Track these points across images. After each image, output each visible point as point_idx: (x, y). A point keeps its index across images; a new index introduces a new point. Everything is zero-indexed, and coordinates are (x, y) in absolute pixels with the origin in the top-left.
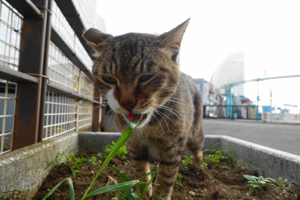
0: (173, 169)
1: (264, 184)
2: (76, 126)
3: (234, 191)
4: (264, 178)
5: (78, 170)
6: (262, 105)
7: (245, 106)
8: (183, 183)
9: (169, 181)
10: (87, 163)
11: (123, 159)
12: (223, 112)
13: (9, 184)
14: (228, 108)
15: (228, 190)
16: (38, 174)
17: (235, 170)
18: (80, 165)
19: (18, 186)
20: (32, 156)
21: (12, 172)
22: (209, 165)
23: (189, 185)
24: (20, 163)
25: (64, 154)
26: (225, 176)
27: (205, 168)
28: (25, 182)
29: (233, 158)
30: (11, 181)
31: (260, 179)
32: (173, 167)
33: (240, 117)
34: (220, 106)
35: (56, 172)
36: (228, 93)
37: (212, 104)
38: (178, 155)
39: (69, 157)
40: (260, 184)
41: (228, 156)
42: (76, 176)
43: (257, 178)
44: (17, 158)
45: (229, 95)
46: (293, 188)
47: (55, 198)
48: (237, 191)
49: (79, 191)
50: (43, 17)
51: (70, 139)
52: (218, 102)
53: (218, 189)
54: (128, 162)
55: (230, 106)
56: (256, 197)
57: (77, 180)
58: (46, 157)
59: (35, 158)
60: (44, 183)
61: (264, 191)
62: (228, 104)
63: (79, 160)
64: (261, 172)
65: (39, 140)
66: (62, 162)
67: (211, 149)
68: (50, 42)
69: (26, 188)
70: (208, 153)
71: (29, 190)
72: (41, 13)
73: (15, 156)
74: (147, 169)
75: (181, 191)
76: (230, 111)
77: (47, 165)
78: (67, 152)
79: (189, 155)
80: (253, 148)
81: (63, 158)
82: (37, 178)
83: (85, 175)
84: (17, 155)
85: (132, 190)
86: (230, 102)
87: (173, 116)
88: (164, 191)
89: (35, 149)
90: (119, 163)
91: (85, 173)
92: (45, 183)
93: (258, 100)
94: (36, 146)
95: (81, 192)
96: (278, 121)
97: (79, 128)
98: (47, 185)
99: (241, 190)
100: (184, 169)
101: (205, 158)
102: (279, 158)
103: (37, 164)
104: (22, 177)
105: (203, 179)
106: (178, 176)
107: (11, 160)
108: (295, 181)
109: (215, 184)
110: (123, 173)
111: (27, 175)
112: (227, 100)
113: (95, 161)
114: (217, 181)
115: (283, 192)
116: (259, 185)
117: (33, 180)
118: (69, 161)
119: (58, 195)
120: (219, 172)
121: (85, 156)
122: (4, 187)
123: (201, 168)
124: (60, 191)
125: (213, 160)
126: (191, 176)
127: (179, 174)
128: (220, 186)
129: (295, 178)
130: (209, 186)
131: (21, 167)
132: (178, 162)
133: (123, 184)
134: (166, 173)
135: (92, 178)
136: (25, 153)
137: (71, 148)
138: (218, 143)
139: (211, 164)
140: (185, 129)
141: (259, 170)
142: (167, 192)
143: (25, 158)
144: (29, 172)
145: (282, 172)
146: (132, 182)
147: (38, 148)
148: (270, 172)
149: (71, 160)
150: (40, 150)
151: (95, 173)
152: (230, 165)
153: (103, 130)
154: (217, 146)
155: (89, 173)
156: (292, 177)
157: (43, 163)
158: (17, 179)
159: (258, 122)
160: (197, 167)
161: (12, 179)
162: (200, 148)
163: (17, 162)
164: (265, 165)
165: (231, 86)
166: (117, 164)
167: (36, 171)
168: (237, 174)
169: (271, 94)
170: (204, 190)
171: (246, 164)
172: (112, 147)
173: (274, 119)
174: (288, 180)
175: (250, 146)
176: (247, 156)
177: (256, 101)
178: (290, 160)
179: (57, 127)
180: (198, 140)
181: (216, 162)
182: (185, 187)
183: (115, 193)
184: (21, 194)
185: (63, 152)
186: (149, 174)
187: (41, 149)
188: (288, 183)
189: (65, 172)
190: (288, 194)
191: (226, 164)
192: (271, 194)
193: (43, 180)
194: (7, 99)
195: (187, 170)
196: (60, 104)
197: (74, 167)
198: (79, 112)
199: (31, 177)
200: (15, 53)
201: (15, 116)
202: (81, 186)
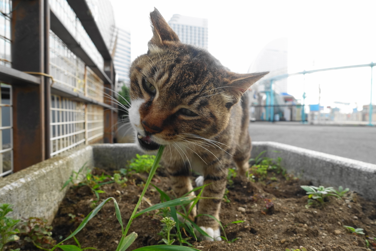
0: (220, 184)
1: (325, 194)
2: (85, 138)
3: (290, 204)
4: (325, 188)
6: (308, 104)
7: (289, 106)
8: (230, 199)
10: (109, 182)
12: (263, 114)
13: (22, 211)
14: (268, 108)
15: (283, 204)
16: (52, 197)
17: (286, 182)
18: (102, 184)
19: (32, 213)
20: (44, 176)
21: (24, 197)
22: (256, 177)
23: (237, 200)
24: (32, 185)
25: (80, 173)
26: (275, 188)
27: (252, 181)
28: (40, 208)
29: (282, 168)
30: (25, 207)
31: (320, 189)
32: (221, 182)
33: (282, 119)
34: (258, 107)
35: (72, 194)
36: (268, 90)
39: (87, 175)
40: (321, 194)
41: (276, 166)
42: (100, 198)
43: (316, 188)
44: (27, 179)
45: (270, 93)
46: (356, 197)
48: (293, 204)
49: (106, 214)
51: (84, 153)
52: (256, 102)
53: (272, 203)
54: (158, 179)
55: (270, 106)
56: (317, 209)
58: (60, 177)
59: (48, 178)
60: (60, 209)
61: (324, 203)
62: (268, 103)
63: (97, 179)
64: (316, 182)
65: (47, 157)
66: (79, 182)
67: (257, 158)
68: (50, 31)
69: (42, 214)
70: (253, 163)
71: (44, 217)
73: (25, 177)
74: (189, 185)
75: (228, 208)
76: (270, 113)
77: (61, 186)
78: (84, 170)
80: (307, 155)
81: (80, 177)
82: (52, 202)
84: (27, 175)
86: (271, 101)
88: (212, 208)
89: (46, 168)
91: (110, 194)
92: (62, 208)
93: (304, 97)
94: (45, 164)
95: (109, 216)
96: (327, 122)
97: (89, 139)
98: (64, 210)
99: (298, 202)
102: (338, 165)
103: (51, 185)
104: (35, 202)
105: (252, 193)
107: (21, 183)
108: (357, 189)
109: (267, 198)
110: (154, 192)
111: (41, 199)
112: (266, 99)
113: (120, 179)
114: (268, 194)
115: (345, 202)
116: (319, 196)
117: (48, 204)
118: (88, 181)
120: (267, 185)
121: (104, 174)
122: (18, 214)
123: (248, 181)
124: (83, 216)
125: (260, 171)
126: (237, 191)
128: (273, 200)
129: (357, 187)
131: (34, 190)
132: (226, 176)
134: (213, 189)
135: (119, 198)
136: (36, 173)
138: (265, 151)
139: (257, 175)
141: (314, 179)
142: (215, 210)
143: (36, 179)
144: (42, 195)
145: (342, 180)
147: (50, 166)
149: (90, 179)
150: (52, 168)
151: (121, 193)
152: (280, 176)
153: (115, 141)
154: (263, 154)
155: (114, 193)
156: (353, 186)
157: (57, 184)
158: (31, 205)
159: (303, 125)
160: (243, 180)
161: (25, 204)
162: (246, 157)
163: (29, 185)
164: (321, 173)
165: (272, 81)
167: (51, 194)
168: (288, 186)
169: (320, 89)
170: (254, 205)
171: (298, 174)
172: (137, 161)
173: (322, 120)
174: (350, 189)
176: (299, 164)
177: (302, 98)
178: (351, 167)
179: (63, 139)
180: (245, 148)
181: (263, 174)
182: (232, 203)
184: (38, 221)
187: (54, 167)
188: (350, 192)
189: (84, 194)
190: (352, 203)
191: (274, 174)
192: (333, 205)
193: (59, 205)
194: (1, 107)
195: (231, 184)
196: (64, 110)
197: (95, 187)
198: (88, 120)
199: (46, 201)
200: (5, 46)
201: (13, 128)
202: (109, 209)
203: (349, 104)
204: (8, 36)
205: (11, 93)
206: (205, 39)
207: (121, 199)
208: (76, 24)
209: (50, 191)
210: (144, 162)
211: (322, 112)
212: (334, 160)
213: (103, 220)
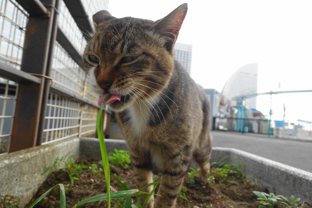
0: (177, 180)
1: (275, 202)
2: (78, 132)
4: (275, 195)
5: (77, 177)
6: (274, 120)
7: (257, 120)
8: (188, 197)
9: (172, 193)
10: (87, 171)
11: (125, 168)
12: (234, 125)
13: (2, 188)
14: (239, 121)
15: (236, 207)
16: (34, 179)
17: (244, 186)
18: (80, 172)
19: (11, 191)
20: (28, 160)
21: (5, 176)
22: (217, 179)
23: (194, 199)
24: (14, 167)
25: (63, 160)
26: (233, 191)
27: (212, 182)
28: (20, 187)
29: (242, 173)
30: (4, 185)
31: (271, 196)
32: (178, 178)
33: (251, 131)
34: (230, 119)
35: (53, 178)
36: (239, 106)
37: (222, 116)
38: (183, 164)
39: (69, 163)
40: (271, 201)
41: (237, 171)
42: (74, 184)
43: (267, 195)
44: (11, 161)
45: (241, 108)
47: (49, 206)
49: (76, 199)
50: (49, 16)
51: (71, 144)
52: (228, 114)
53: (225, 205)
54: (130, 172)
55: (241, 119)
57: (75, 188)
58: (44, 162)
59: (32, 162)
60: (39, 190)
62: (239, 117)
63: (79, 167)
64: (271, 189)
65: (38, 144)
66: (61, 168)
67: (220, 162)
69: (20, 193)
70: (216, 166)
71: (22, 196)
72: (47, 12)
73: (10, 159)
74: (150, 179)
75: (185, 205)
76: (240, 125)
77: (44, 170)
78: (67, 158)
79: (196, 167)
80: (264, 163)
81: (62, 164)
82: (32, 183)
83: (83, 183)
84: (12, 158)
85: (132, 202)
86: (241, 115)
87: (179, 118)
88: (166, 203)
89: (32, 153)
90: (120, 172)
91: (84, 181)
92: (41, 189)
93: (271, 114)
94: (33, 149)
95: (78, 201)
96: (291, 137)
97: (82, 134)
99: (249, 207)
100: (189, 182)
101: (212, 171)
102: (291, 175)
103: (34, 168)
104: (16, 182)
105: (209, 194)
106: (182, 188)
107: (5, 163)
108: (309, 200)
109: (222, 199)
110: (124, 183)
111: (22, 180)
112: (238, 113)
113: (96, 169)
114: (225, 196)
116: (270, 203)
117: (28, 185)
118: (68, 168)
119: (53, 202)
120: (227, 187)
121: (85, 163)
123: (207, 182)
124: (55, 199)
125: (221, 174)
126: (197, 190)
127: (184, 187)
128: (227, 202)
129: (309, 197)
130: (215, 201)
131: (16, 171)
132: (183, 173)
133: (120, 193)
134: (169, 185)
135: (91, 186)
136: (21, 156)
137: (71, 154)
138: (227, 156)
139: (218, 178)
140: (192, 136)
141: (270, 187)
142: (170, 205)
143: (20, 162)
144: (24, 176)
145: (295, 190)
146: (131, 191)
147: (36, 151)
148: (282, 189)
149: (70, 167)
150: (37, 154)
151: (95, 182)
152: (239, 181)
153: (107, 137)
154: (225, 159)
155: (88, 181)
156: (305, 196)
157: (40, 168)
158: (11, 183)
159: (269, 137)
160: (203, 181)
161: (5, 183)
162: (206, 160)
163: (12, 166)
164: (276, 181)
165: (243, 98)
166: (118, 173)
167: (32, 176)
168: (246, 190)
169: (285, 108)
170: (209, 206)
171: (256, 180)
172: (114, 155)
173: (286, 135)
174: (301, 199)
175: (260, 161)
176: (257, 171)
177: (269, 115)
178: (303, 177)
179: (58, 131)
180: (205, 151)
181: (224, 177)
182: (189, 201)
183: (114, 204)
184: (13, 199)
185: (62, 158)
186: (151, 184)
187: (39, 153)
188: (301, 202)
189: (63, 179)
191: (234, 178)
193: (39, 187)
194: (6, 99)
195: (192, 183)
196: (63, 107)
197: (73, 174)
198: (83, 118)
199: (26, 182)
200: (18, 52)
201: (14, 117)
202: (79, 195)
203: (310, 123)
204: (22, 45)
205: (17, 90)
206: (189, 61)
207: (92, 187)
208: (82, 41)
209: (32, 173)
210: (120, 156)
211: (286, 127)
212: (288, 170)
213: (72, 204)
